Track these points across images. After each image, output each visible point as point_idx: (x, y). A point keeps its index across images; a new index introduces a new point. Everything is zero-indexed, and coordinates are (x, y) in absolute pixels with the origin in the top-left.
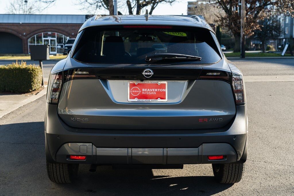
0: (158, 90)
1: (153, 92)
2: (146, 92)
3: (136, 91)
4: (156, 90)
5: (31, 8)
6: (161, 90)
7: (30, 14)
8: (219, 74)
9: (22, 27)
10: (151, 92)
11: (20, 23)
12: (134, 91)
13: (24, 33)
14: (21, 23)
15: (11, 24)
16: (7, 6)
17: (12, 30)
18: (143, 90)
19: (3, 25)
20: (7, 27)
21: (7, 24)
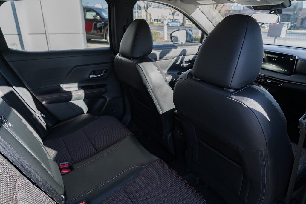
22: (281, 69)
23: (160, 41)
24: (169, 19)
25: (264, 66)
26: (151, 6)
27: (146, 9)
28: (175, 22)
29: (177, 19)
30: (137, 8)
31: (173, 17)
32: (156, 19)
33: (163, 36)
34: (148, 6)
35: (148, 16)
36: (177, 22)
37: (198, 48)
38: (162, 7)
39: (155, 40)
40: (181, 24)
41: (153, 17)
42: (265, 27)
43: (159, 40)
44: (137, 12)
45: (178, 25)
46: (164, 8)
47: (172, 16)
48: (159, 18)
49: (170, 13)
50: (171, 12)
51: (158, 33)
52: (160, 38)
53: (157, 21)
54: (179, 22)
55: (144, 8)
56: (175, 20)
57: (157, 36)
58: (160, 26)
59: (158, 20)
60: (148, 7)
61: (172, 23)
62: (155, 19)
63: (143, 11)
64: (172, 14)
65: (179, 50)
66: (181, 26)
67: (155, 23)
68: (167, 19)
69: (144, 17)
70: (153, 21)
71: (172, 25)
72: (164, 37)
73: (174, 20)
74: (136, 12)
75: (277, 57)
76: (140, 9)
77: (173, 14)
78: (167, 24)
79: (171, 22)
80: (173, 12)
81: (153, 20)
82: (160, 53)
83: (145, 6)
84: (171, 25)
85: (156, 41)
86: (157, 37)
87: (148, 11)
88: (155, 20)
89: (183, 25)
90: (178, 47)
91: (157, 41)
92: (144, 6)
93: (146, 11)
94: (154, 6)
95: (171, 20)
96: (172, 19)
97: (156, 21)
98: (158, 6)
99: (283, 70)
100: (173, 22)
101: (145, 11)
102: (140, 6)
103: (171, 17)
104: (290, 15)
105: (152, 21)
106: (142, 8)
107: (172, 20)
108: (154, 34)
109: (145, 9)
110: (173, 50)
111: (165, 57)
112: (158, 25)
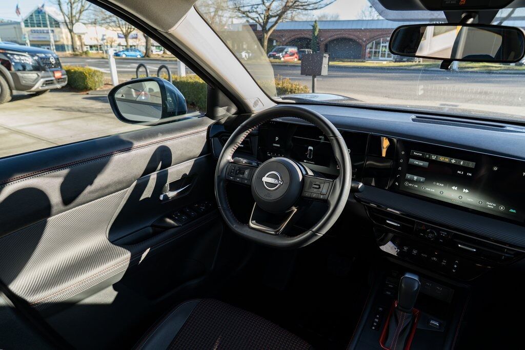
9: (363, 33)
11: (362, 29)
13: (364, 39)
15: (354, 30)
17: (354, 36)
20: (350, 33)
22: (490, 205)
23: (105, 89)
24: (119, 45)
25: (428, 189)
26: (80, 21)
27: (69, 26)
28: (131, 50)
29: (134, 46)
30: (51, 24)
31: (127, 41)
32: (94, 46)
33: (110, 78)
34: (72, 20)
35: (77, 39)
36: (135, 50)
37: (205, 134)
38: (102, 23)
39: (93, 88)
40: (144, 55)
41: (88, 41)
42: (279, 56)
43: (102, 87)
44: (53, 31)
45: (139, 57)
46: (106, 25)
47: (124, 39)
48: (99, 44)
49: (120, 35)
50: (121, 32)
51: (99, 74)
52: (104, 83)
53: (96, 48)
54: (140, 51)
55: (65, 24)
56: (131, 46)
57: (97, 79)
58: (103, 58)
59: (99, 47)
60: (74, 22)
61: (126, 53)
62: (91, 44)
63: (64, 30)
64: (123, 36)
65: (143, 152)
66: (144, 57)
67: (93, 52)
68: (115, 44)
69: (68, 41)
70: (89, 49)
71: (126, 56)
72: (112, 80)
73: (129, 47)
74: (50, 32)
75: (471, 165)
76: (56, 27)
77: (126, 36)
78: (117, 55)
79: (123, 51)
80: (124, 31)
81: (89, 47)
82: (60, 181)
83: (68, 21)
84: (124, 56)
85: (95, 89)
86: (97, 82)
87: (75, 31)
88: (91, 47)
89: (148, 56)
90: (136, 144)
91: (98, 89)
92: (65, 21)
93: (71, 31)
94: (86, 22)
95: (124, 47)
96: (126, 44)
97: (94, 48)
98: (94, 20)
99: (502, 208)
100: (127, 50)
101: (67, 30)
102: (55, 21)
103: (123, 41)
104: (310, 40)
105: (85, 49)
106: (60, 23)
107: (126, 46)
108: (89, 75)
109: (67, 25)
110: (118, 158)
111: (89, 189)
112: (98, 56)
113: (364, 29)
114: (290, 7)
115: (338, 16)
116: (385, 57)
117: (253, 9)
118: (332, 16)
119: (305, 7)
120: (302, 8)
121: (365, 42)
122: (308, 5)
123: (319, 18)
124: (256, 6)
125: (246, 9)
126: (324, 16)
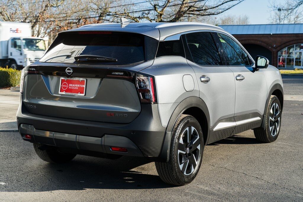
0: (79, 86)
1: (76, 87)
2: (72, 87)
3: (65, 86)
4: (78, 86)
5: (297, 17)
6: (82, 86)
7: (296, 23)
8: (122, 74)
9: (272, 38)
10: (75, 87)
11: (270, 34)
12: (64, 86)
13: (274, 45)
14: (272, 34)
15: (261, 36)
16: (271, 16)
17: (262, 41)
18: (70, 85)
19: (252, 37)
20: (256, 38)
21: (257, 36)
113: (273, 34)
114: (185, 12)
115: (247, 18)
116: (300, 66)
117: (144, 14)
118: (240, 19)
119: (202, 12)
120: (198, 13)
121: (275, 48)
122: (205, 10)
123: (223, 21)
124: (147, 12)
125: (136, 15)
126: (229, 19)
